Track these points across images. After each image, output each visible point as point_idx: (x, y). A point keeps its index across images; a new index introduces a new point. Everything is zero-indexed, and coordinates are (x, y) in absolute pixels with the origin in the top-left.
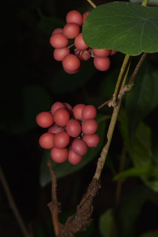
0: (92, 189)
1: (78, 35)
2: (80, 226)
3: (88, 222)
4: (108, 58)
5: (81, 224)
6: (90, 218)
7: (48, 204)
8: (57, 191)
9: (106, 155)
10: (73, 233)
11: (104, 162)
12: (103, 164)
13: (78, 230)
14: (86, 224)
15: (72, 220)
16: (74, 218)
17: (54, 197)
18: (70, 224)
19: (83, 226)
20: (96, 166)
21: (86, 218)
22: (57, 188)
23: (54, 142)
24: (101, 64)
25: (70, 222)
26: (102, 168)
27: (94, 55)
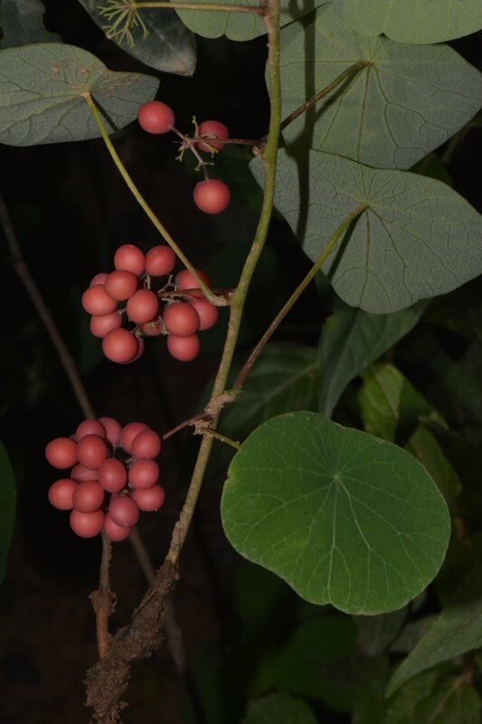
0: (162, 581)
1: (134, 294)
2: (139, 649)
3: (155, 642)
4: (195, 336)
5: (141, 645)
6: (158, 634)
7: (90, 594)
8: (109, 569)
9: (190, 518)
10: (124, 661)
11: (186, 530)
12: (183, 535)
13: (134, 656)
14: (152, 646)
15: (124, 636)
16: (127, 633)
17: (105, 580)
18: (120, 643)
19: (144, 650)
20: (170, 538)
21: (149, 634)
22: (111, 562)
23: (75, 497)
24: (182, 348)
25: (120, 639)
26: (182, 541)
27: (167, 330)
